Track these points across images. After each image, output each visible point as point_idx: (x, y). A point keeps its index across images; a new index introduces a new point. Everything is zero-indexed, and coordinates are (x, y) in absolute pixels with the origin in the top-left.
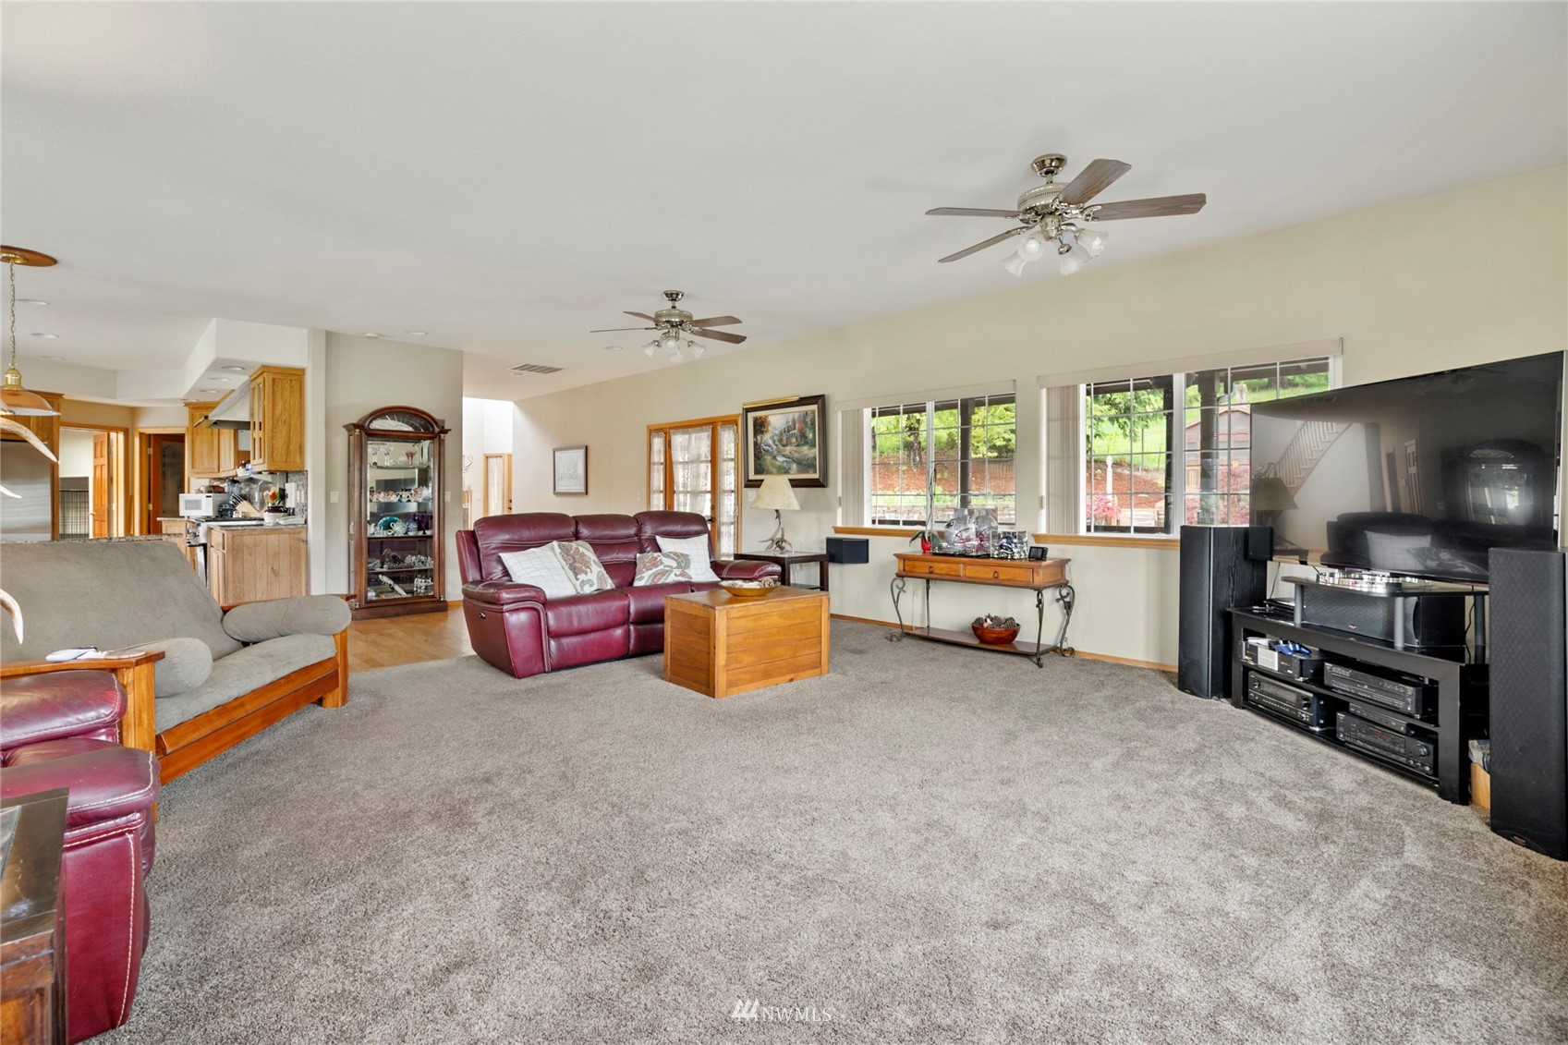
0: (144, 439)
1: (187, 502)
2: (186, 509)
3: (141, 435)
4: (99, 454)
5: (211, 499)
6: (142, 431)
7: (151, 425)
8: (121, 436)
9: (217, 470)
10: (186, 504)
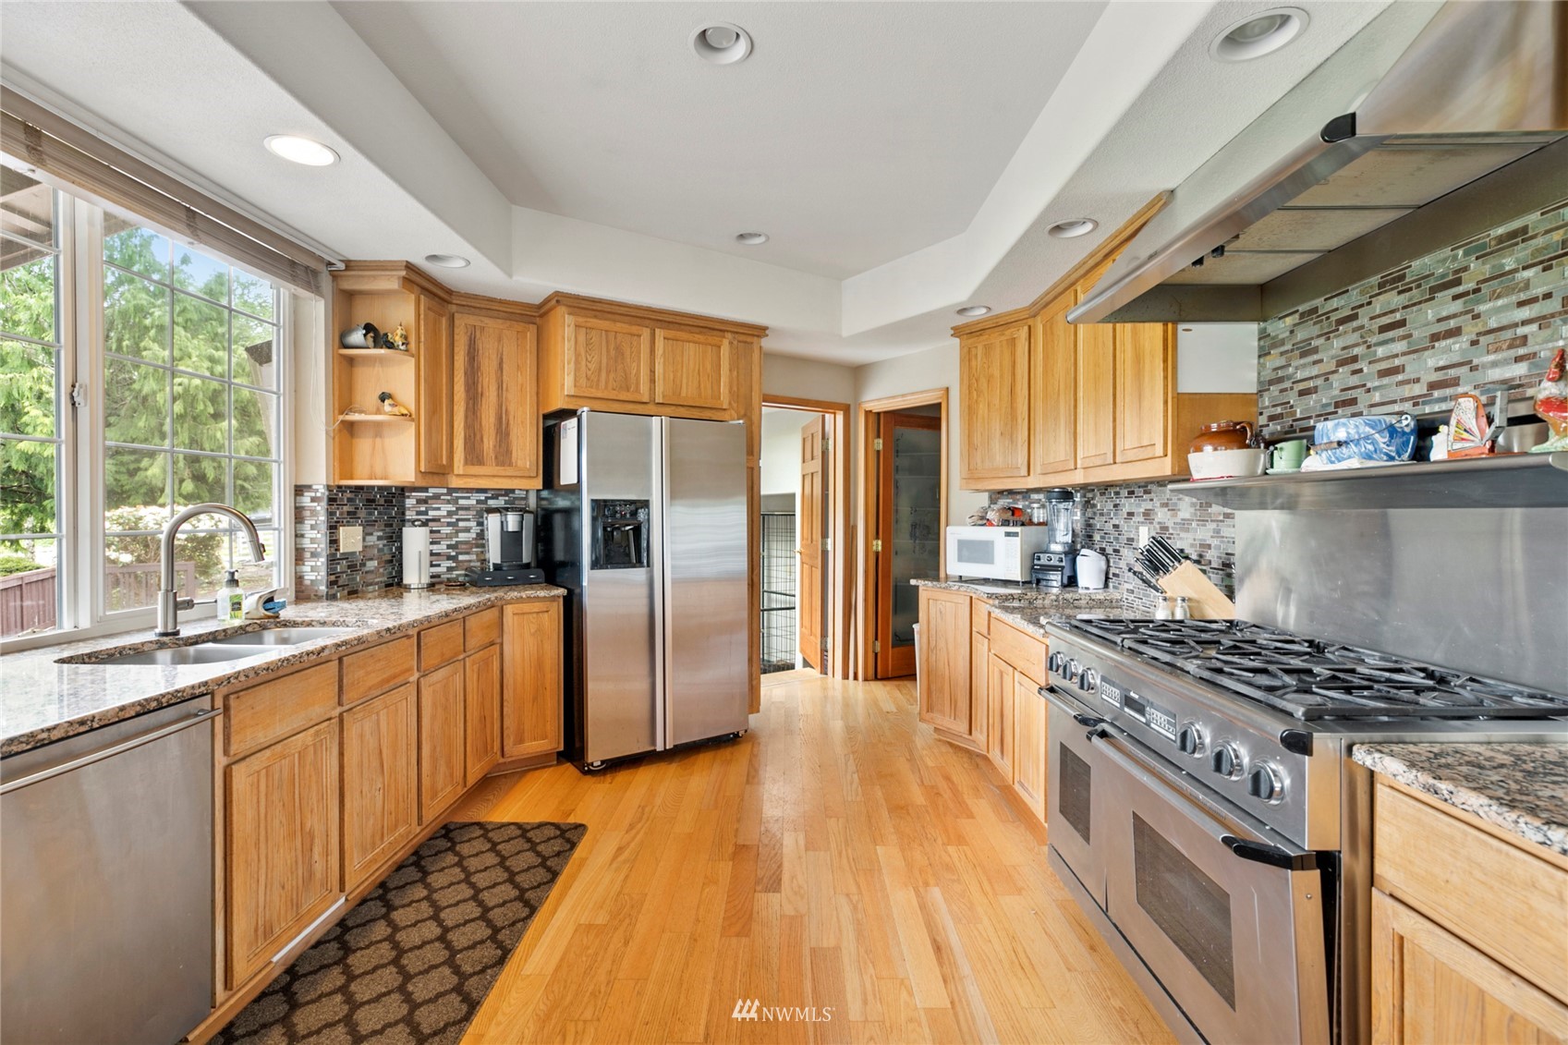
0: (872, 419)
1: (962, 544)
2: (960, 559)
3: (868, 413)
4: (808, 456)
5: (1017, 540)
6: (869, 407)
7: (883, 395)
8: (840, 417)
9: (1024, 472)
10: (960, 550)
